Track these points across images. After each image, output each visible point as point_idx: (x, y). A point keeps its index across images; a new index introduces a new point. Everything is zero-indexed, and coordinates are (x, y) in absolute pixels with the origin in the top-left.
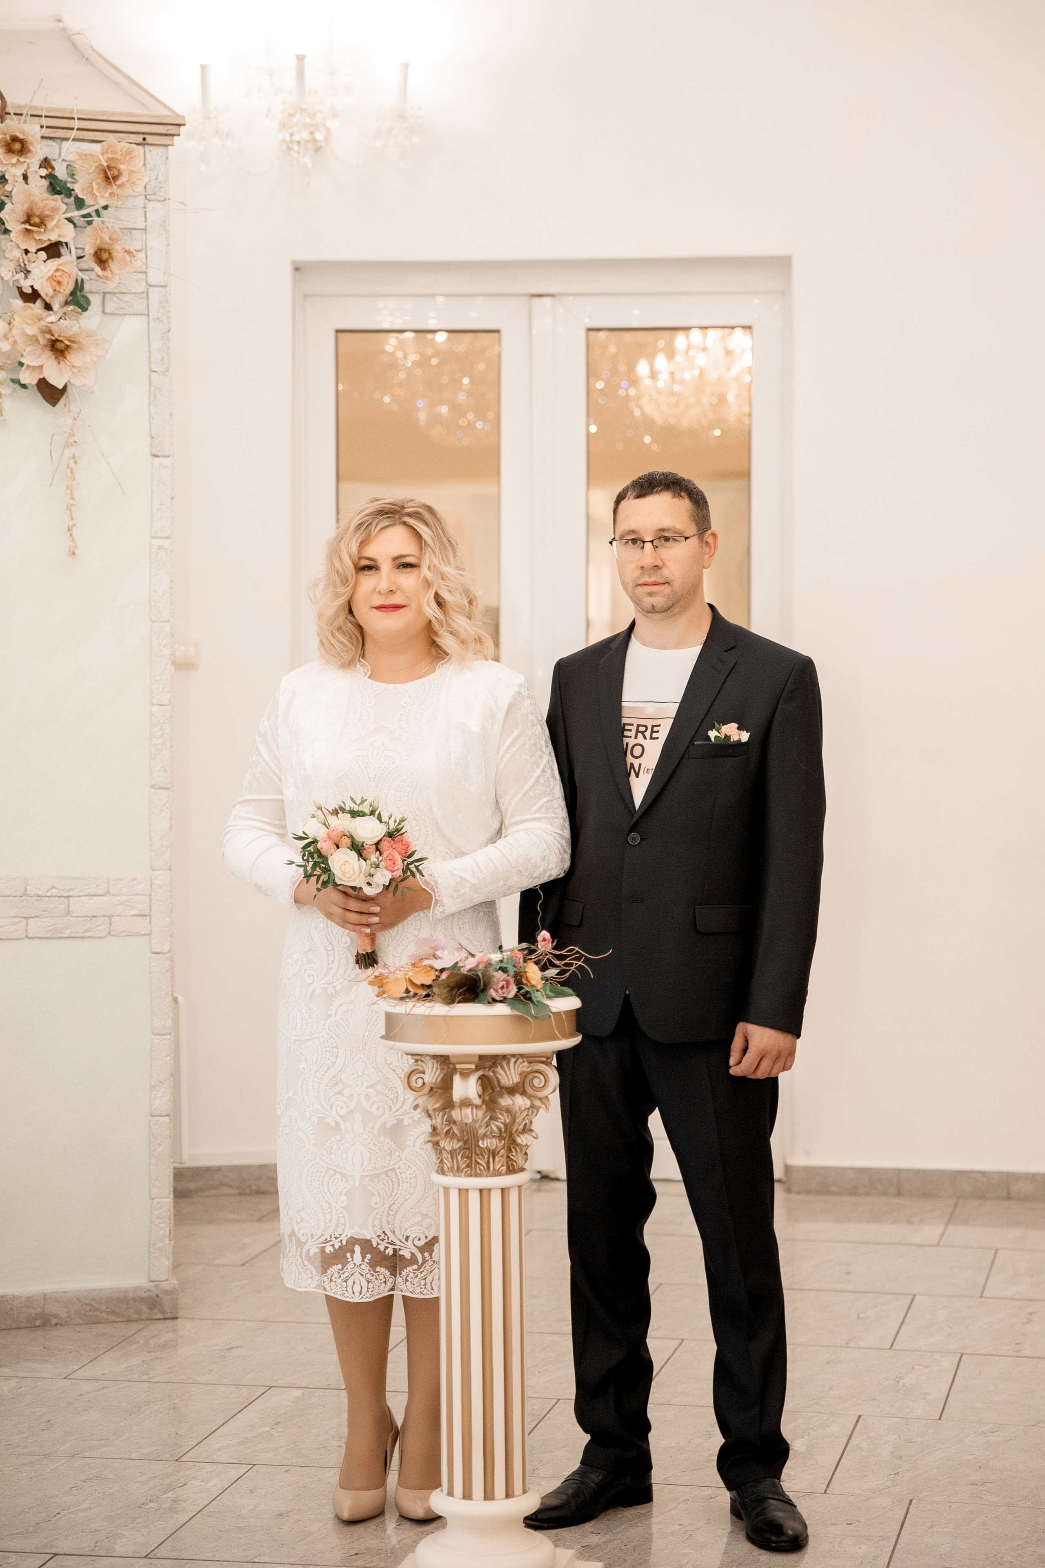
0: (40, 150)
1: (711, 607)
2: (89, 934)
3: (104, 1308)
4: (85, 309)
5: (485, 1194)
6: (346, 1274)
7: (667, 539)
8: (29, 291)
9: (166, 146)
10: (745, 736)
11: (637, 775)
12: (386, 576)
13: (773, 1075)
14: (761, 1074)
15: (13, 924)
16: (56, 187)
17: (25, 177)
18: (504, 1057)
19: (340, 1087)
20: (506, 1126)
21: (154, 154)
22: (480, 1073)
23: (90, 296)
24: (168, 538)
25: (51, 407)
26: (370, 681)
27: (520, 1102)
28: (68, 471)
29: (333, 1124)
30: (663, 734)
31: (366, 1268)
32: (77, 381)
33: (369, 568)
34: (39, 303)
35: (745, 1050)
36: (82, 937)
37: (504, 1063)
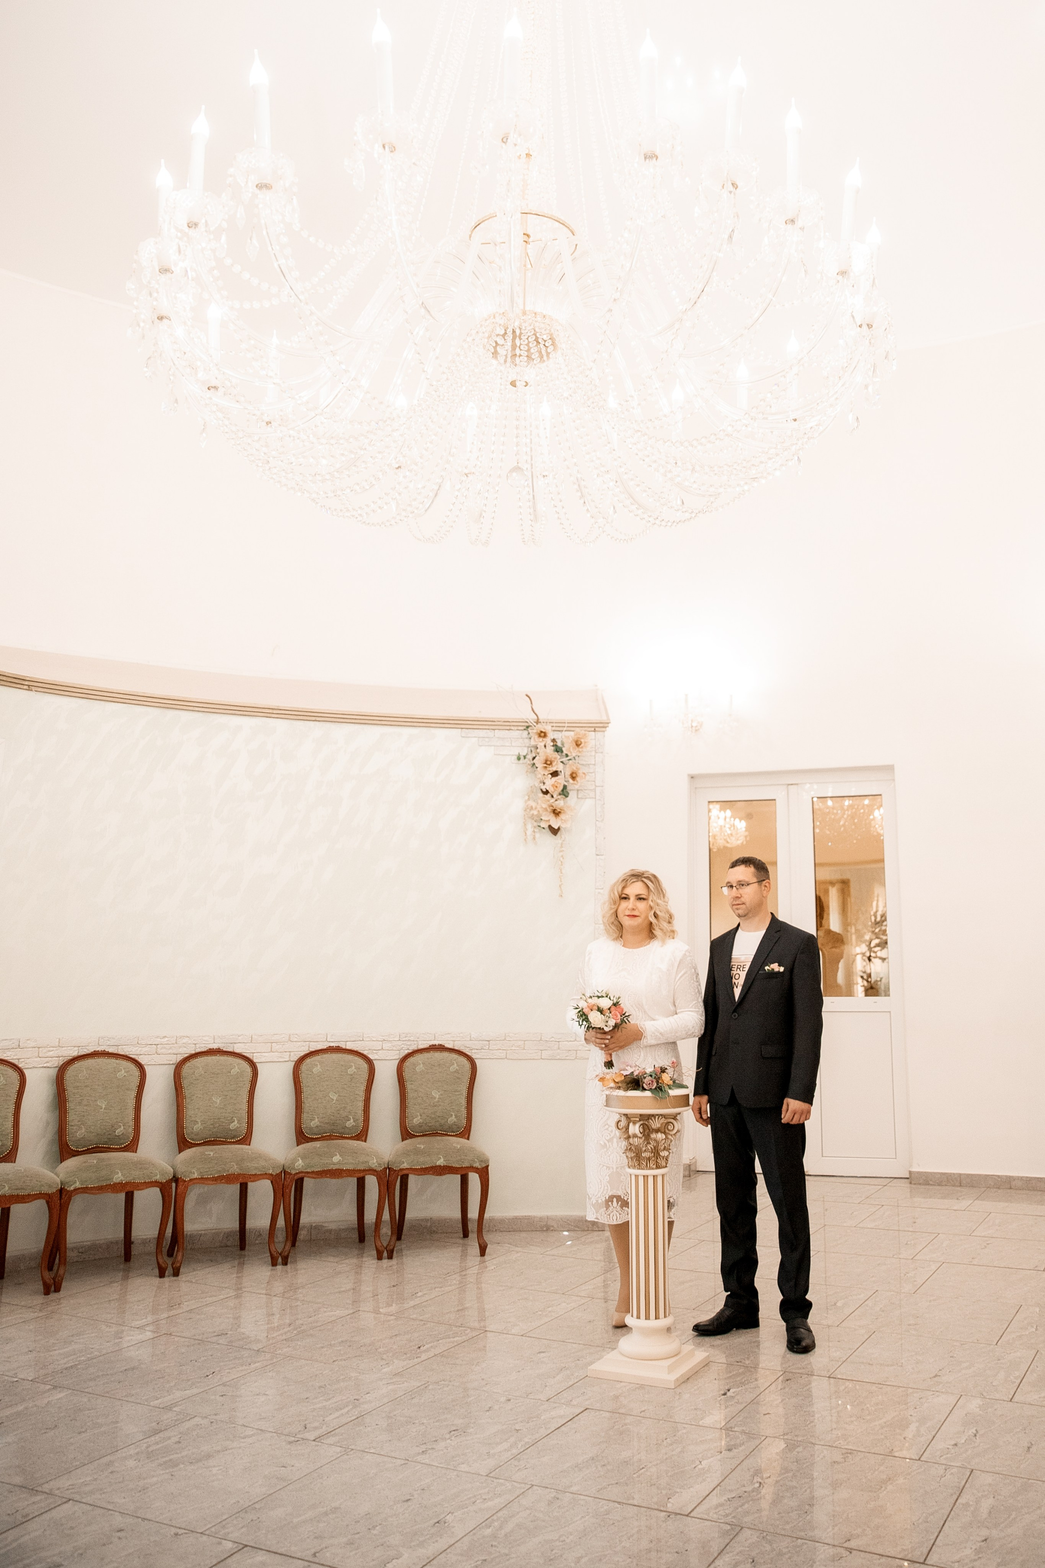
0: (551, 735)
1: (772, 913)
2: (567, 1058)
3: (572, 1224)
4: (567, 797)
5: (646, 1178)
6: (609, 1212)
7: (743, 885)
8: (545, 790)
9: (604, 731)
10: (782, 969)
11: (737, 987)
12: (631, 903)
13: (801, 1122)
14: (795, 1122)
15: (536, 1053)
16: (558, 750)
17: (545, 746)
18: (653, 1115)
19: (607, 1126)
20: (655, 1148)
21: (599, 735)
22: (642, 1122)
23: (569, 791)
24: (602, 889)
25: (554, 836)
26: (623, 948)
27: (660, 1136)
28: (560, 862)
29: (603, 1144)
30: (747, 969)
31: (619, 1208)
32: (563, 826)
33: (625, 898)
34: (549, 795)
35: (787, 1110)
36: (565, 1059)
37: (653, 1118)
